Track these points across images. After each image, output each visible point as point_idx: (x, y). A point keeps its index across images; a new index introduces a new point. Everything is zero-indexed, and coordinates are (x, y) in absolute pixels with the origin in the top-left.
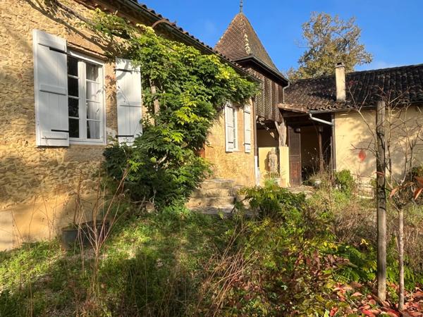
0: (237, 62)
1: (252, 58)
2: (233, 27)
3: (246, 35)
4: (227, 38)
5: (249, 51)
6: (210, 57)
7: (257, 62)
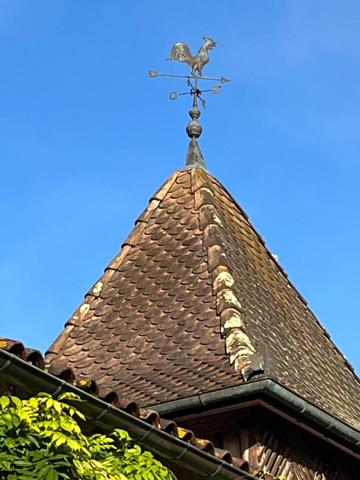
0: (178, 416)
1: (266, 394)
2: (155, 236)
3: (223, 275)
4: (123, 291)
5: (244, 354)
6: (26, 409)
7: (294, 410)
